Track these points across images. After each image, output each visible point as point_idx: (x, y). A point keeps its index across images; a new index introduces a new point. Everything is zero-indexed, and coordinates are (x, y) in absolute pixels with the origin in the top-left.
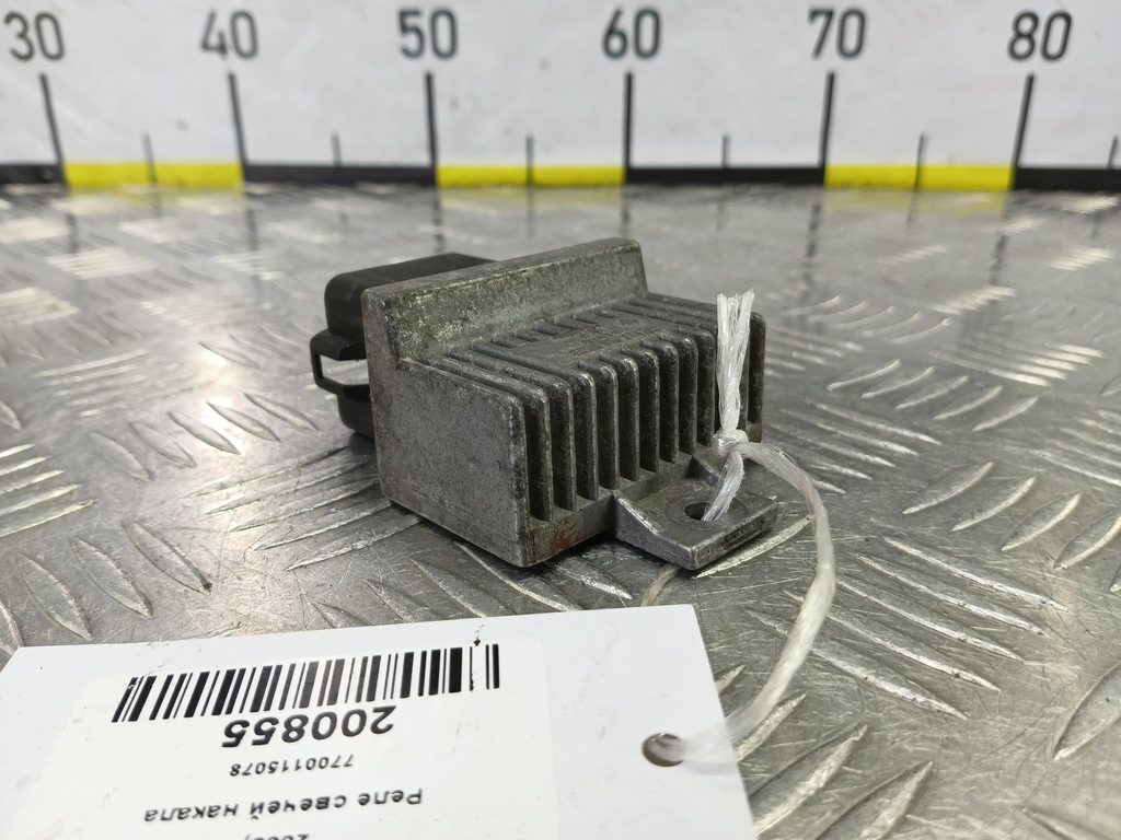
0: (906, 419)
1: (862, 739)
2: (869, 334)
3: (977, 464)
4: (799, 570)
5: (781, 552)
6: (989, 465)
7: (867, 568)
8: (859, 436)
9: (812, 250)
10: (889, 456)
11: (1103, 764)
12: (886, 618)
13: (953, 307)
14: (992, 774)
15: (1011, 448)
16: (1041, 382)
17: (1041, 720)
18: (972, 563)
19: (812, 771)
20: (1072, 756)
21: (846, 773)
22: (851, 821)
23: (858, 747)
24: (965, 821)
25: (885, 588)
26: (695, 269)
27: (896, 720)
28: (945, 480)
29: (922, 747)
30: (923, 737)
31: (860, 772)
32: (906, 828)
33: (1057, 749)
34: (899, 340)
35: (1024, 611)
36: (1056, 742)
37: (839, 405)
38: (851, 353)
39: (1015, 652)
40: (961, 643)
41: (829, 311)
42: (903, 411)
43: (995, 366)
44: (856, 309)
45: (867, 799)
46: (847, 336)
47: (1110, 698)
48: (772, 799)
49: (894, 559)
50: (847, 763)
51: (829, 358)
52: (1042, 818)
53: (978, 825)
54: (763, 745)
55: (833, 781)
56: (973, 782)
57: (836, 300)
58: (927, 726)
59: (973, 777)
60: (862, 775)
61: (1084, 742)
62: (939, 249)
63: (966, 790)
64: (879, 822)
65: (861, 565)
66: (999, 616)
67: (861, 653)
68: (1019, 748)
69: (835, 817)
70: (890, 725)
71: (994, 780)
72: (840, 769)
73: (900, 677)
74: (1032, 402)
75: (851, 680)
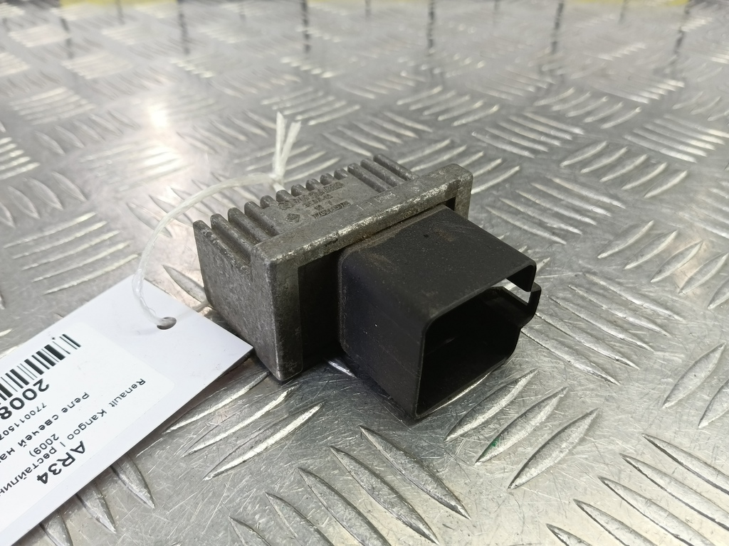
0: (607, 189)
1: (565, 396)
8: (577, 203)
12: (583, 325)
14: (630, 415)
15: (666, 210)
16: (691, 159)
17: (659, 386)
19: (539, 413)
21: (556, 414)
22: (557, 440)
24: (613, 441)
27: (583, 385)
29: (596, 401)
30: (597, 395)
31: (562, 413)
32: (584, 443)
33: (665, 403)
35: (659, 321)
36: (664, 399)
37: (567, 180)
45: (566, 428)
47: (696, 374)
48: (518, 428)
50: (556, 408)
51: (564, 141)
52: (652, 439)
53: (620, 442)
54: (515, 399)
55: (550, 418)
56: (620, 420)
58: (599, 389)
59: (620, 417)
60: (563, 415)
62: (641, 45)
63: (616, 424)
64: (571, 440)
67: (568, 347)
68: (645, 402)
69: (550, 437)
70: (580, 388)
71: (631, 419)
72: (553, 411)
73: (586, 361)
75: (561, 363)
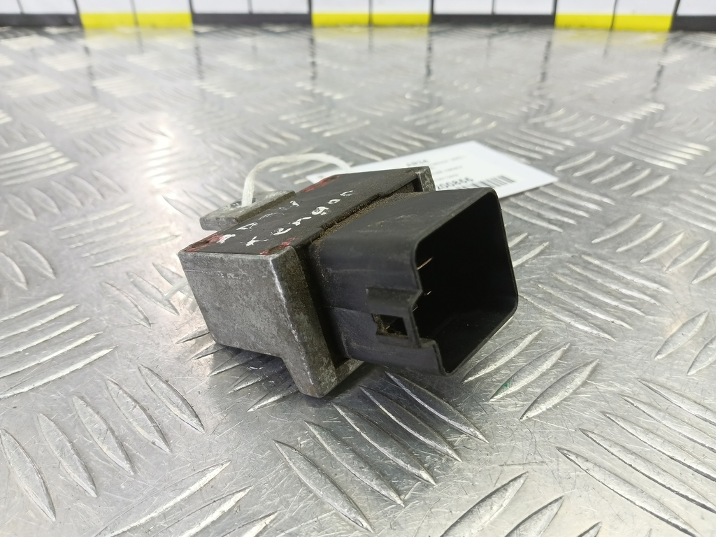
2: (578, 135)
3: (631, 215)
4: (539, 272)
5: (530, 262)
6: (638, 216)
7: (572, 271)
9: (544, 76)
10: (587, 210)
11: (677, 362)
13: (628, 117)
18: (625, 268)
20: (664, 358)
23: (565, 352)
25: (580, 280)
26: (478, 90)
28: (615, 224)
34: (595, 139)
38: (567, 148)
39: (643, 312)
40: (616, 307)
41: (557, 119)
42: (595, 184)
43: (648, 156)
44: (572, 118)
46: (566, 136)
49: (587, 266)
57: (561, 112)
61: (669, 352)
65: (570, 269)
66: (636, 294)
74: (666, 179)
